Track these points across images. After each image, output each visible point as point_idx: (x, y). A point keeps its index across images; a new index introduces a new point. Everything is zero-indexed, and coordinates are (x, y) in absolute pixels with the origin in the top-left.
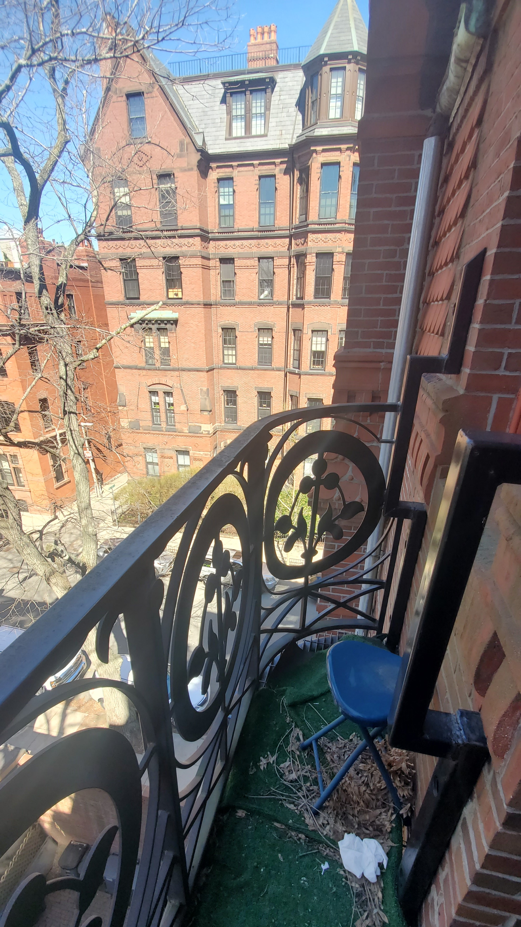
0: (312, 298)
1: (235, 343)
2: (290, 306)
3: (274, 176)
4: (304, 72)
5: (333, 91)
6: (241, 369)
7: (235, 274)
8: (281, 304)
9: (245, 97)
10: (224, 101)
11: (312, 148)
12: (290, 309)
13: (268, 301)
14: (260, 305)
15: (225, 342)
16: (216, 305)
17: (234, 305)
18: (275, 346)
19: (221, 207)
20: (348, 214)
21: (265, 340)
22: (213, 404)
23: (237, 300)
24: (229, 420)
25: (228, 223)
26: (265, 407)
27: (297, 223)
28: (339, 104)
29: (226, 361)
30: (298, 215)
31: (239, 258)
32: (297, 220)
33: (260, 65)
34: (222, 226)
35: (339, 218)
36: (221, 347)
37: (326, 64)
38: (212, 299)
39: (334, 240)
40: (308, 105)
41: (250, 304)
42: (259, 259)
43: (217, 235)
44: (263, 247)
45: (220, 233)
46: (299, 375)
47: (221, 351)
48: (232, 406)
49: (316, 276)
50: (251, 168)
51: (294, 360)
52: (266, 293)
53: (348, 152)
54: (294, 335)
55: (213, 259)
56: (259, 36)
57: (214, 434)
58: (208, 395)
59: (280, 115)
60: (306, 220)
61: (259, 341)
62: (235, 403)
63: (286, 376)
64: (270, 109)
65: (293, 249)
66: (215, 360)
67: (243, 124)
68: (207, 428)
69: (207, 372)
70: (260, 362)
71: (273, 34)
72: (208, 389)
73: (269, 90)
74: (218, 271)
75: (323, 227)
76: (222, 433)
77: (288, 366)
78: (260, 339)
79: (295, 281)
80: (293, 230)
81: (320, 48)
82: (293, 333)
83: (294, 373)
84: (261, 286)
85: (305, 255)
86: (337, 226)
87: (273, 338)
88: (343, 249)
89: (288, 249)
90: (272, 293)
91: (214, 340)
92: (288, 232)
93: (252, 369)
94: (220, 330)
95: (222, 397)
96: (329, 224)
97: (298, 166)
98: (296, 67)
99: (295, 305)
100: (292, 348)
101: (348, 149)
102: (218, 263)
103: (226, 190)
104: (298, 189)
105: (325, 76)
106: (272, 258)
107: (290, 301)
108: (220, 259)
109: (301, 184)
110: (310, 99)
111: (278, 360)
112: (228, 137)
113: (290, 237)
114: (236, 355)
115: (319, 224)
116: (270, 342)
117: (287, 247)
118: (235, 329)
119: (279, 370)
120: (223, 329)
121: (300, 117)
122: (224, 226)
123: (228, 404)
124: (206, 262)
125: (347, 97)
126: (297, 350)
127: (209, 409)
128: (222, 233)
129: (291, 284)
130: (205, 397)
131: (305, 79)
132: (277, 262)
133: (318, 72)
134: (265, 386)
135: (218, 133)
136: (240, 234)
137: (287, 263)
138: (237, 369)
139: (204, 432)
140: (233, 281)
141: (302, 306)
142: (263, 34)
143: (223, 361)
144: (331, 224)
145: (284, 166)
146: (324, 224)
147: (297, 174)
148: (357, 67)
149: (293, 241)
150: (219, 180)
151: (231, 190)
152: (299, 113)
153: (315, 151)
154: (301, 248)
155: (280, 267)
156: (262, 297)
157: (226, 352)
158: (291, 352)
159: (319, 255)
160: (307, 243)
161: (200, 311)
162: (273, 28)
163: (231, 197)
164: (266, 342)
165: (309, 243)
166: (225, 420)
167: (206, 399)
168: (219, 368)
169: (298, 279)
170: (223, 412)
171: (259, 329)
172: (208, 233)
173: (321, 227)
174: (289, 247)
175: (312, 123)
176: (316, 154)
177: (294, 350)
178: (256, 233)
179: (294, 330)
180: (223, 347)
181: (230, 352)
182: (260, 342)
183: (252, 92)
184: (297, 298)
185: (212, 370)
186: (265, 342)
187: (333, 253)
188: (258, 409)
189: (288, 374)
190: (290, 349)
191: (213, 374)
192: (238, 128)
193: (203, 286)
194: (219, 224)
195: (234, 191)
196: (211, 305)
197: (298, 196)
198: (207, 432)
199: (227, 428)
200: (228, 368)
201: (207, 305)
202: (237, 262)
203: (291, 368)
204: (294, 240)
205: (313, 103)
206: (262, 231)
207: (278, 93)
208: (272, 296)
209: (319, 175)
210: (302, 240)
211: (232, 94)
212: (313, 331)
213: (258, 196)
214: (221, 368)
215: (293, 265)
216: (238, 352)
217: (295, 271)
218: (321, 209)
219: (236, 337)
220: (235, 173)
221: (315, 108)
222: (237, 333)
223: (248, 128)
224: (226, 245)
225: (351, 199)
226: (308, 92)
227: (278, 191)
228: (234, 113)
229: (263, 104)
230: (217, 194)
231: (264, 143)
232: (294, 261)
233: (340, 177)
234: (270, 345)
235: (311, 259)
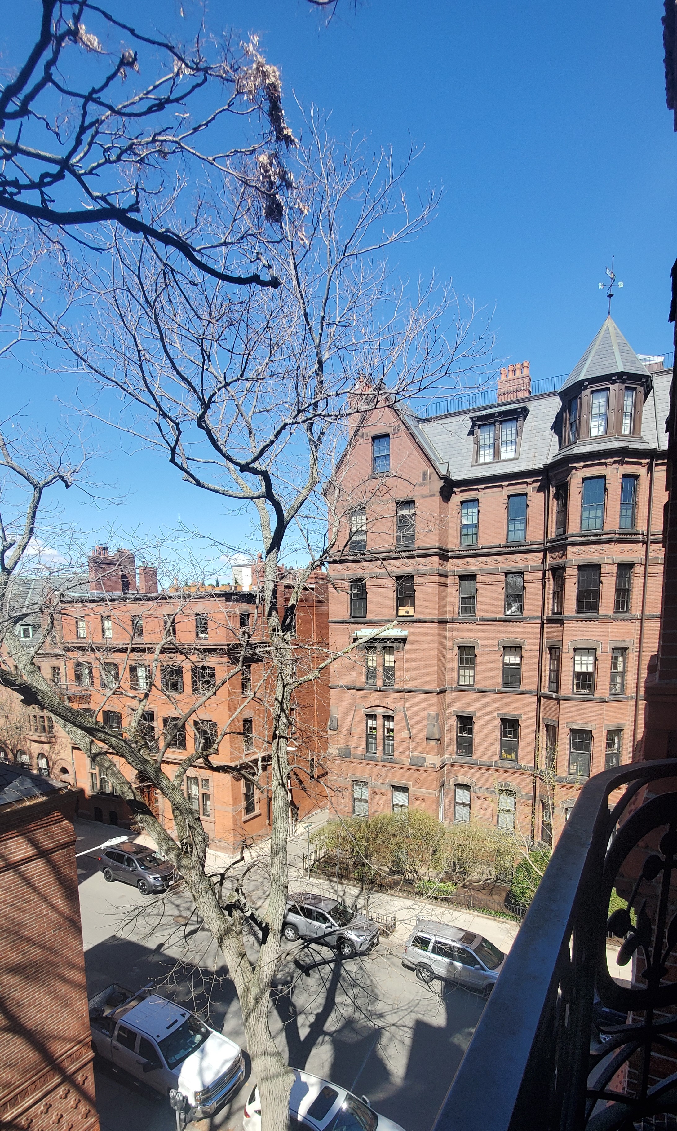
0: (574, 612)
1: (473, 662)
2: (545, 622)
3: (526, 494)
4: (561, 398)
5: (595, 411)
6: (480, 691)
7: (477, 590)
8: (533, 620)
9: (493, 428)
10: (471, 433)
11: (570, 466)
12: (545, 626)
13: (516, 617)
14: (506, 621)
15: (461, 661)
16: (452, 622)
17: (474, 621)
18: (525, 667)
19: (463, 527)
20: (618, 525)
21: (512, 659)
22: (442, 730)
23: (478, 616)
24: (462, 752)
25: (470, 541)
26: (510, 737)
27: (553, 537)
28: (603, 422)
29: (461, 683)
30: (554, 529)
31: (482, 574)
32: (553, 534)
33: (512, 397)
34: (464, 544)
35: (606, 528)
36: (456, 667)
37: (586, 388)
38: (448, 617)
39: (601, 551)
40: (565, 427)
41: (494, 620)
42: (506, 574)
43: (457, 553)
44: (511, 562)
45: (461, 551)
46: (558, 700)
47: (456, 671)
48: (466, 735)
49: (578, 589)
50: (500, 489)
51: (550, 682)
52: (514, 608)
53: (616, 465)
54: (550, 654)
55: (451, 576)
56: (511, 373)
57: (442, 768)
58: (437, 721)
59: (533, 439)
60: (564, 533)
61: (504, 660)
62: (470, 731)
63: (539, 700)
64: (521, 435)
65: (548, 563)
66: (448, 680)
67: (492, 451)
68: (433, 760)
69: (438, 694)
70: (505, 684)
71: (525, 369)
72: (437, 714)
73: (521, 419)
74: (456, 588)
75: (586, 538)
76: (452, 768)
77: (542, 689)
78: (505, 658)
79: (551, 596)
80: (549, 544)
81: (578, 375)
82: (548, 652)
83: (550, 698)
84: (507, 601)
85: (563, 568)
86: (605, 537)
87: (522, 657)
88: (613, 560)
89: (542, 563)
90: (521, 609)
91: (448, 659)
92: (542, 546)
93: (494, 692)
94: (456, 649)
95: (455, 723)
96: (594, 536)
97: (553, 482)
98: (551, 394)
99: (550, 621)
100: (548, 668)
101: (615, 462)
102: (457, 580)
103: (470, 510)
104: (554, 505)
105: (585, 399)
106: (523, 573)
107: (545, 617)
108: (459, 576)
109: (557, 499)
110: (568, 422)
111: (528, 681)
112: (474, 464)
113: (545, 551)
114: (474, 676)
115: (581, 536)
116: (518, 662)
117: (540, 561)
118: (474, 647)
119: (529, 693)
120: (459, 647)
121: (556, 438)
122: (466, 544)
123: (461, 733)
124: (443, 580)
125: (612, 414)
126: (554, 671)
127: (437, 737)
128: (464, 551)
129: (546, 599)
130: (434, 723)
131: (561, 404)
132: (528, 576)
133: (577, 397)
134: (510, 712)
135: (464, 462)
136: (484, 550)
137: (541, 577)
138: (474, 691)
139: (429, 765)
140: (474, 597)
141: (561, 622)
142: (514, 371)
143: (458, 682)
144: (597, 535)
145: (538, 484)
146: (588, 536)
147: (553, 490)
148: (623, 386)
149: (548, 555)
150: (462, 503)
151: (476, 510)
152: (555, 435)
153: (575, 468)
154: (558, 561)
155: (531, 581)
156: (509, 613)
157: (461, 672)
158: (546, 674)
159: (580, 568)
160: (566, 555)
161: (435, 628)
162: (525, 364)
163: (475, 517)
164: (513, 662)
165: (569, 556)
166: (457, 752)
167: (434, 725)
168: (452, 691)
169: (554, 593)
170: (455, 742)
171: (504, 647)
172: (448, 552)
173: (583, 539)
174: (543, 561)
175: (571, 442)
176: (576, 470)
177: (550, 671)
178: (504, 549)
179: (550, 649)
180: (459, 667)
181: (467, 672)
182: (505, 662)
183: (501, 422)
184: (554, 614)
185: (443, 691)
186: (511, 662)
187: (600, 565)
188: (501, 740)
189: (542, 698)
190: (545, 670)
191: (444, 697)
192: (486, 456)
193: (439, 603)
194: (461, 542)
195: (479, 511)
196: (447, 622)
197: (555, 510)
198: (433, 766)
199: (459, 761)
200: (464, 691)
201: (442, 622)
202: (479, 579)
203: (545, 690)
204: (550, 553)
205: (571, 424)
206: (510, 547)
207: (531, 420)
208: (521, 612)
209: (580, 489)
210: (560, 554)
211: (480, 427)
212: (575, 650)
213: (506, 514)
214: (455, 690)
215: (549, 578)
216: (477, 673)
217: (550, 586)
218: (583, 522)
219: (476, 656)
220: (481, 495)
221: (573, 429)
222: (477, 652)
223: (496, 454)
224: (467, 562)
225: (621, 509)
226: (566, 416)
227: (530, 509)
228: (482, 443)
229: (514, 431)
230: (460, 515)
231: (514, 465)
232: (549, 574)
233: (606, 489)
234: (517, 664)
235: (572, 573)
